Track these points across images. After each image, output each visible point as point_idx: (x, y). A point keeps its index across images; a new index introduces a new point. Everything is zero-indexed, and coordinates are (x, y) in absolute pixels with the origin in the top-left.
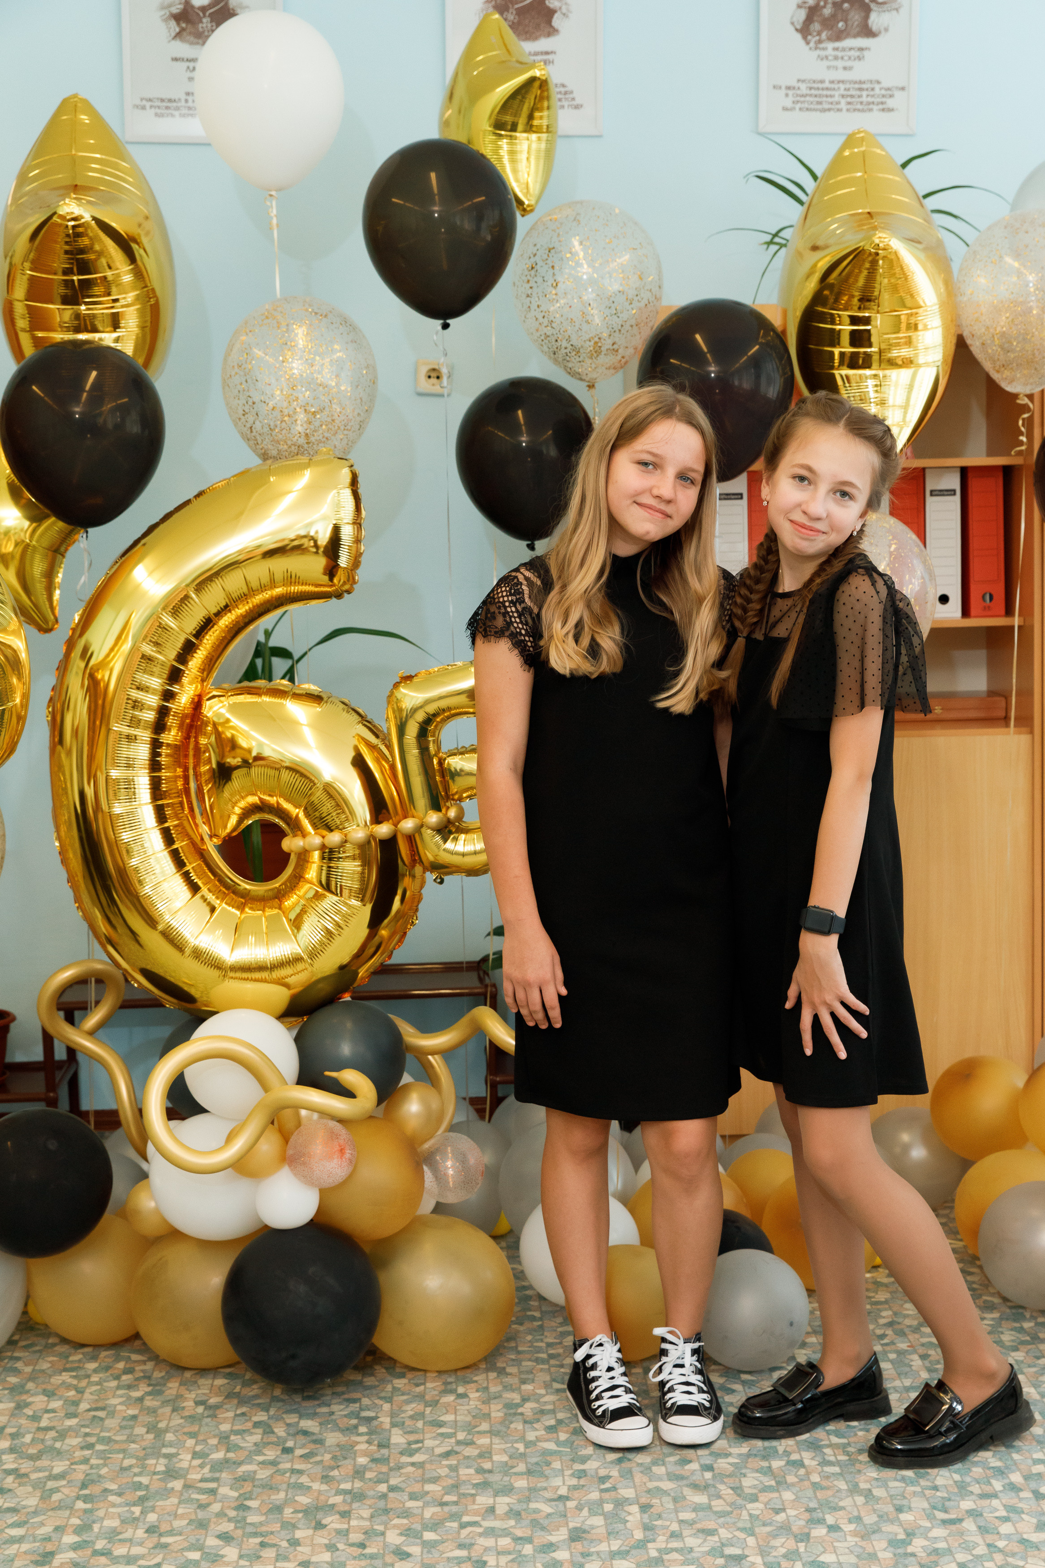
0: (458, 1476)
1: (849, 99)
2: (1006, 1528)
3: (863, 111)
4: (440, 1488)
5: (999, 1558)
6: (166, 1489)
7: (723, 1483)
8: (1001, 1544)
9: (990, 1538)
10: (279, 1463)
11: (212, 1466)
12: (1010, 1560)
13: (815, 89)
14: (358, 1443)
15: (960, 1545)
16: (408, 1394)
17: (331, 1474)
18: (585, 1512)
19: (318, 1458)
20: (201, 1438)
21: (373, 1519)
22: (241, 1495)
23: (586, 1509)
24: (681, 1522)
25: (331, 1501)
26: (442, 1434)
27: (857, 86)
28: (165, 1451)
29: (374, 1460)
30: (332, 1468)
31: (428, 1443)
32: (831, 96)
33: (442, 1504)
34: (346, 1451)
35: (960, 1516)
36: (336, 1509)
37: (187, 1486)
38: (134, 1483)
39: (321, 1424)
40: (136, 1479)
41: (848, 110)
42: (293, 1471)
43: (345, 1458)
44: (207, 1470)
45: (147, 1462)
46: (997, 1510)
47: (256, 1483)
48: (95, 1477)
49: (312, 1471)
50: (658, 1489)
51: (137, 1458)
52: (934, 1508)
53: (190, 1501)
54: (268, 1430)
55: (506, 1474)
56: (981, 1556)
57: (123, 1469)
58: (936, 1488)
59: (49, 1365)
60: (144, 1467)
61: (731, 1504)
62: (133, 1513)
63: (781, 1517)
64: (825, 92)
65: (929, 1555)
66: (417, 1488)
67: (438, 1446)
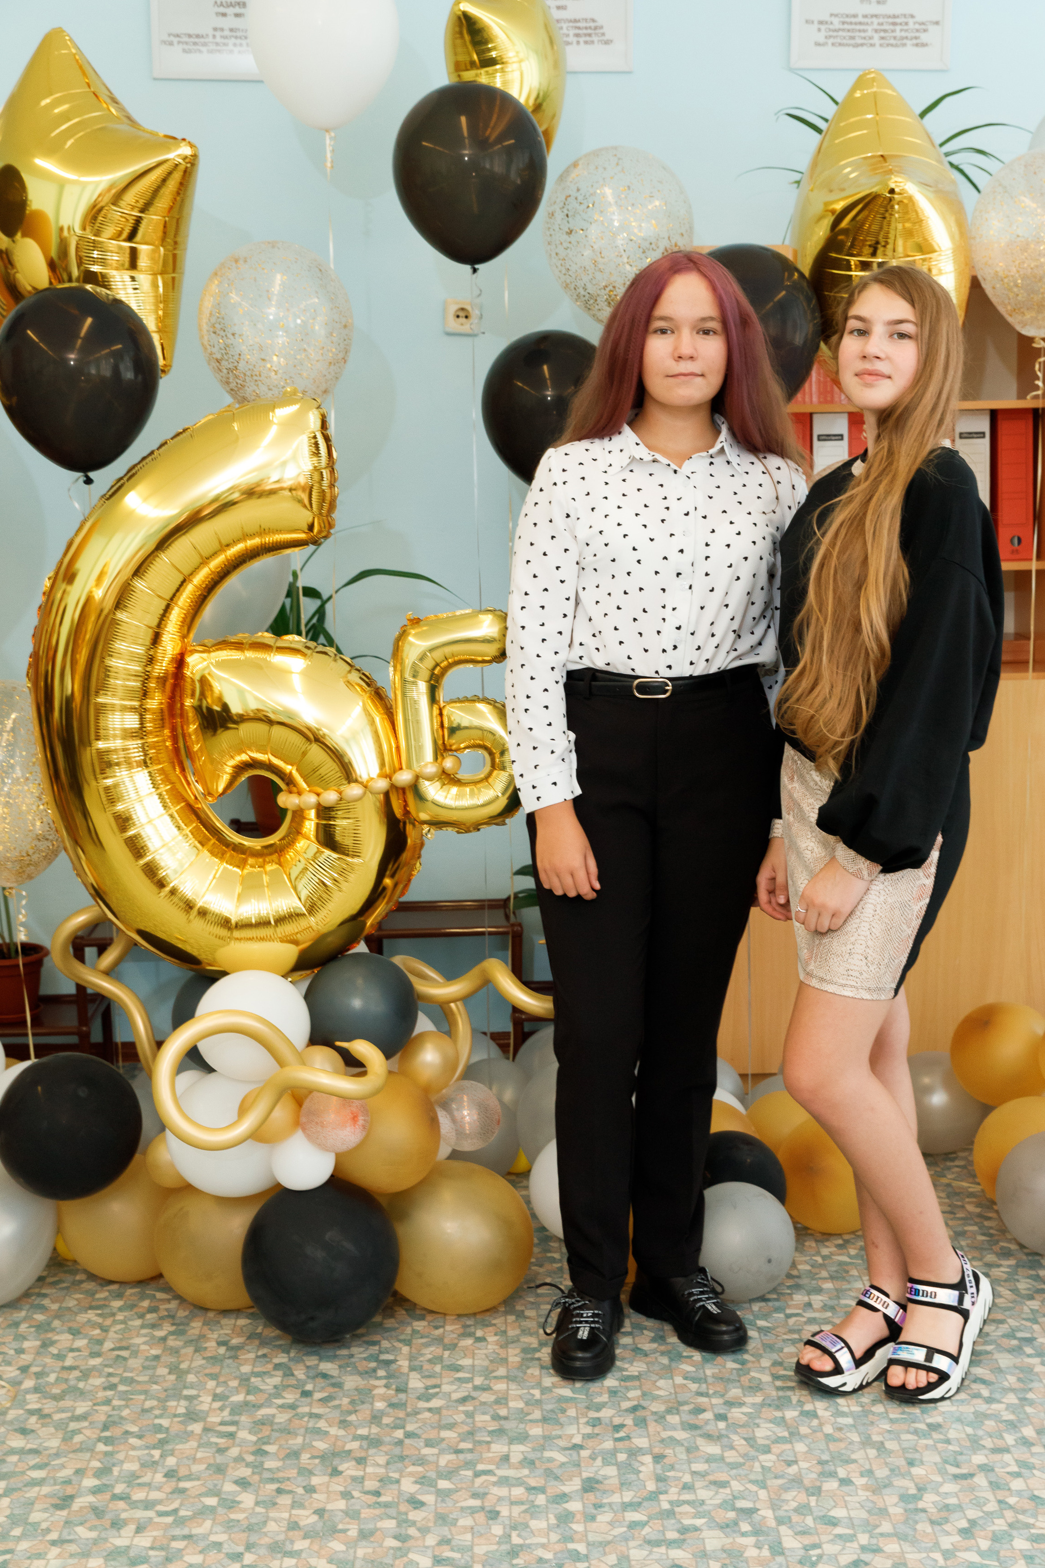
0: (473, 1423)
1: (882, 34)
2: (1017, 1484)
3: (896, 46)
4: (455, 1435)
5: (1009, 1514)
6: (186, 1432)
7: (737, 1433)
8: (1012, 1500)
9: (1001, 1495)
10: (298, 1407)
11: (232, 1409)
12: (1020, 1517)
13: (847, 23)
14: (376, 1387)
15: (971, 1500)
16: (427, 1337)
17: (349, 1418)
18: (599, 1462)
19: (337, 1402)
20: (222, 1379)
21: (390, 1466)
22: (259, 1439)
23: (600, 1459)
24: (694, 1473)
25: (348, 1447)
26: (459, 1379)
27: (891, 20)
28: (186, 1392)
29: (392, 1405)
30: (350, 1413)
31: (446, 1388)
32: (864, 31)
33: (458, 1452)
34: (364, 1395)
35: (972, 1472)
36: (353, 1455)
37: (206, 1430)
38: (154, 1425)
39: (340, 1367)
40: (157, 1421)
41: (881, 45)
42: (312, 1415)
43: (363, 1403)
44: (226, 1413)
45: (169, 1404)
46: (1008, 1465)
47: (275, 1427)
48: (116, 1419)
49: (330, 1416)
50: (671, 1438)
51: (159, 1399)
52: (946, 1462)
53: (209, 1444)
54: (288, 1373)
55: (521, 1421)
56: (992, 1513)
57: (144, 1411)
58: (948, 1442)
59: (75, 1302)
60: (165, 1408)
61: (745, 1456)
62: (152, 1456)
63: (793, 1470)
64: (858, 27)
65: (940, 1510)
66: (432, 1434)
67: (455, 1391)
